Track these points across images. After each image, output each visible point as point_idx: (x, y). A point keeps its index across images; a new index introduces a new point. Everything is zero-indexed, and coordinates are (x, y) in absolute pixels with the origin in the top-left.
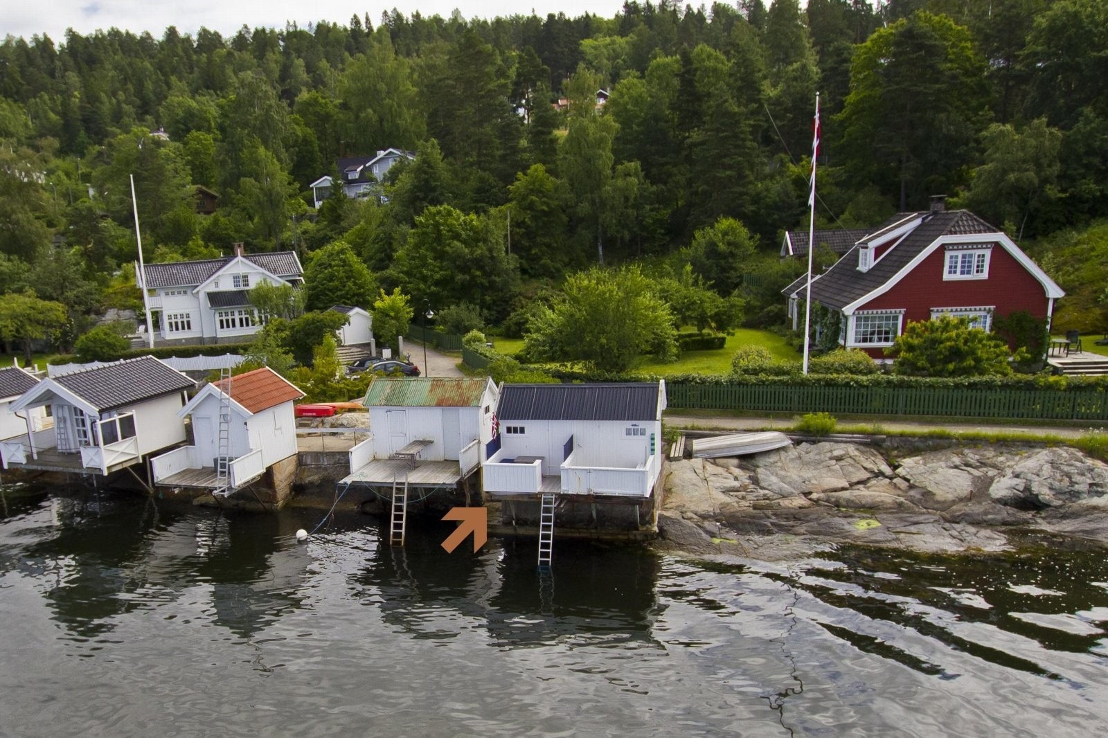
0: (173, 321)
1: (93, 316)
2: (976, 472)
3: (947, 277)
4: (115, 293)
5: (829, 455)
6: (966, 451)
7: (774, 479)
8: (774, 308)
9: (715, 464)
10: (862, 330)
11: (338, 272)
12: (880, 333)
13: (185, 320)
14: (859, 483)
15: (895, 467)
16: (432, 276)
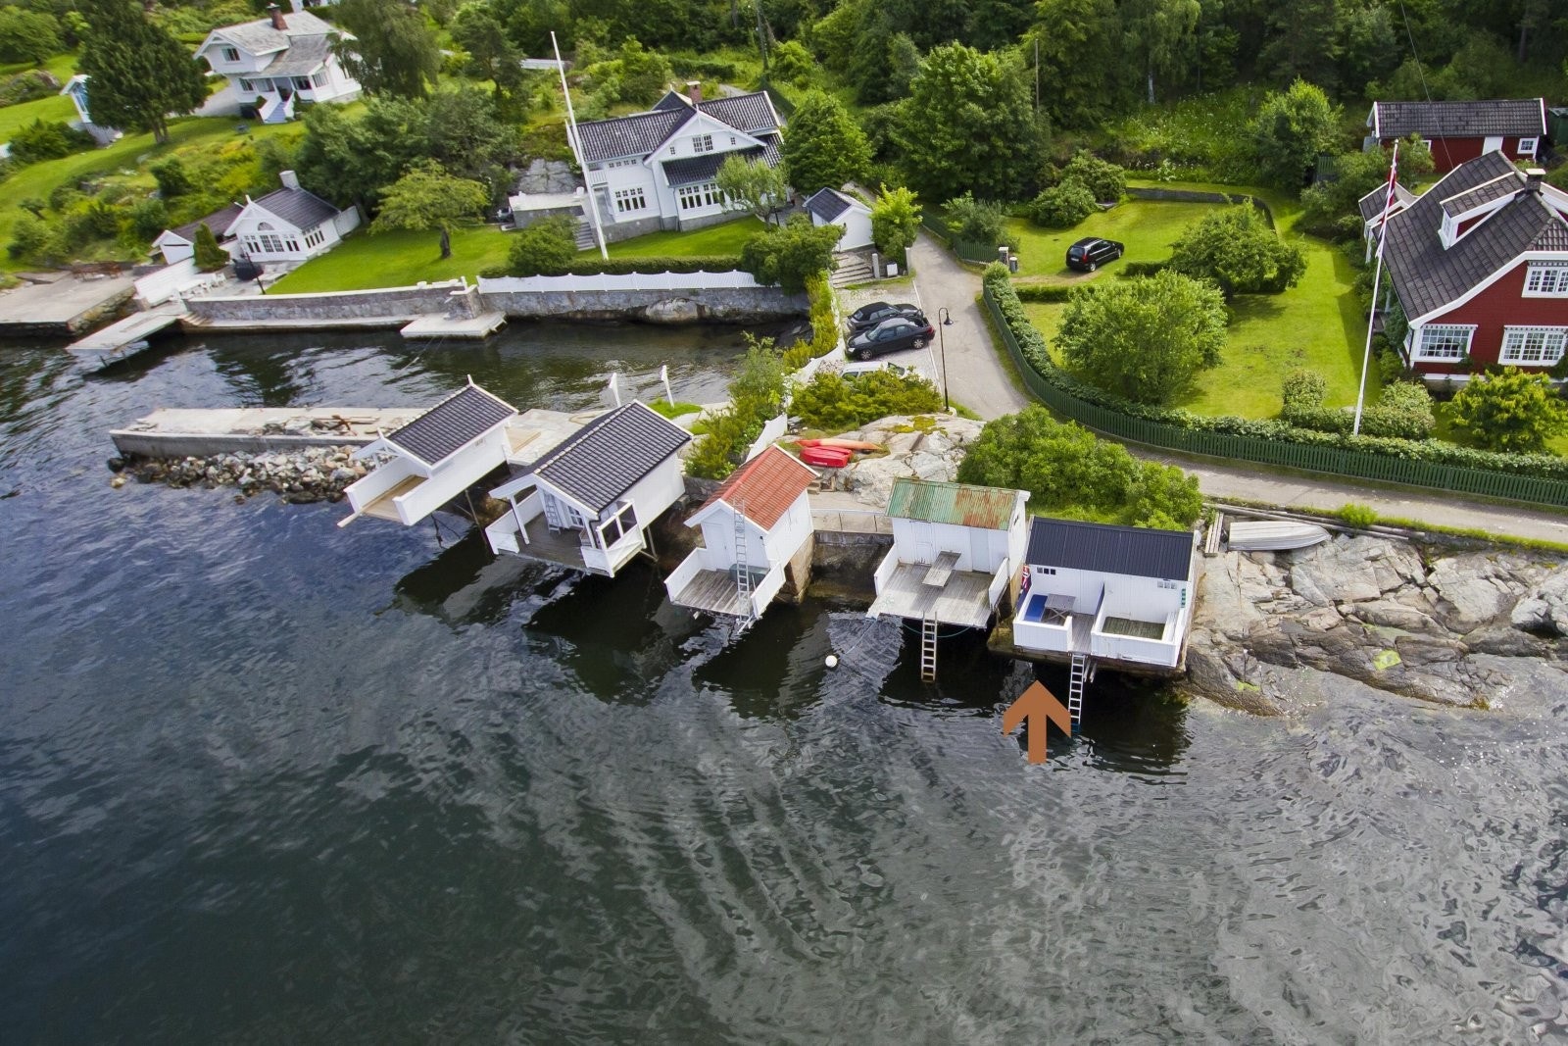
0: (623, 199)
1: (514, 170)
2: (1504, 587)
3: (1526, 293)
4: (538, 135)
5: (1365, 555)
6: (1500, 557)
7: (1308, 582)
8: (1347, 220)
9: (1250, 559)
10: (1429, 343)
11: (826, 142)
12: (1447, 347)
13: (637, 196)
14: (1390, 591)
15: (1430, 571)
16: (942, 147)
